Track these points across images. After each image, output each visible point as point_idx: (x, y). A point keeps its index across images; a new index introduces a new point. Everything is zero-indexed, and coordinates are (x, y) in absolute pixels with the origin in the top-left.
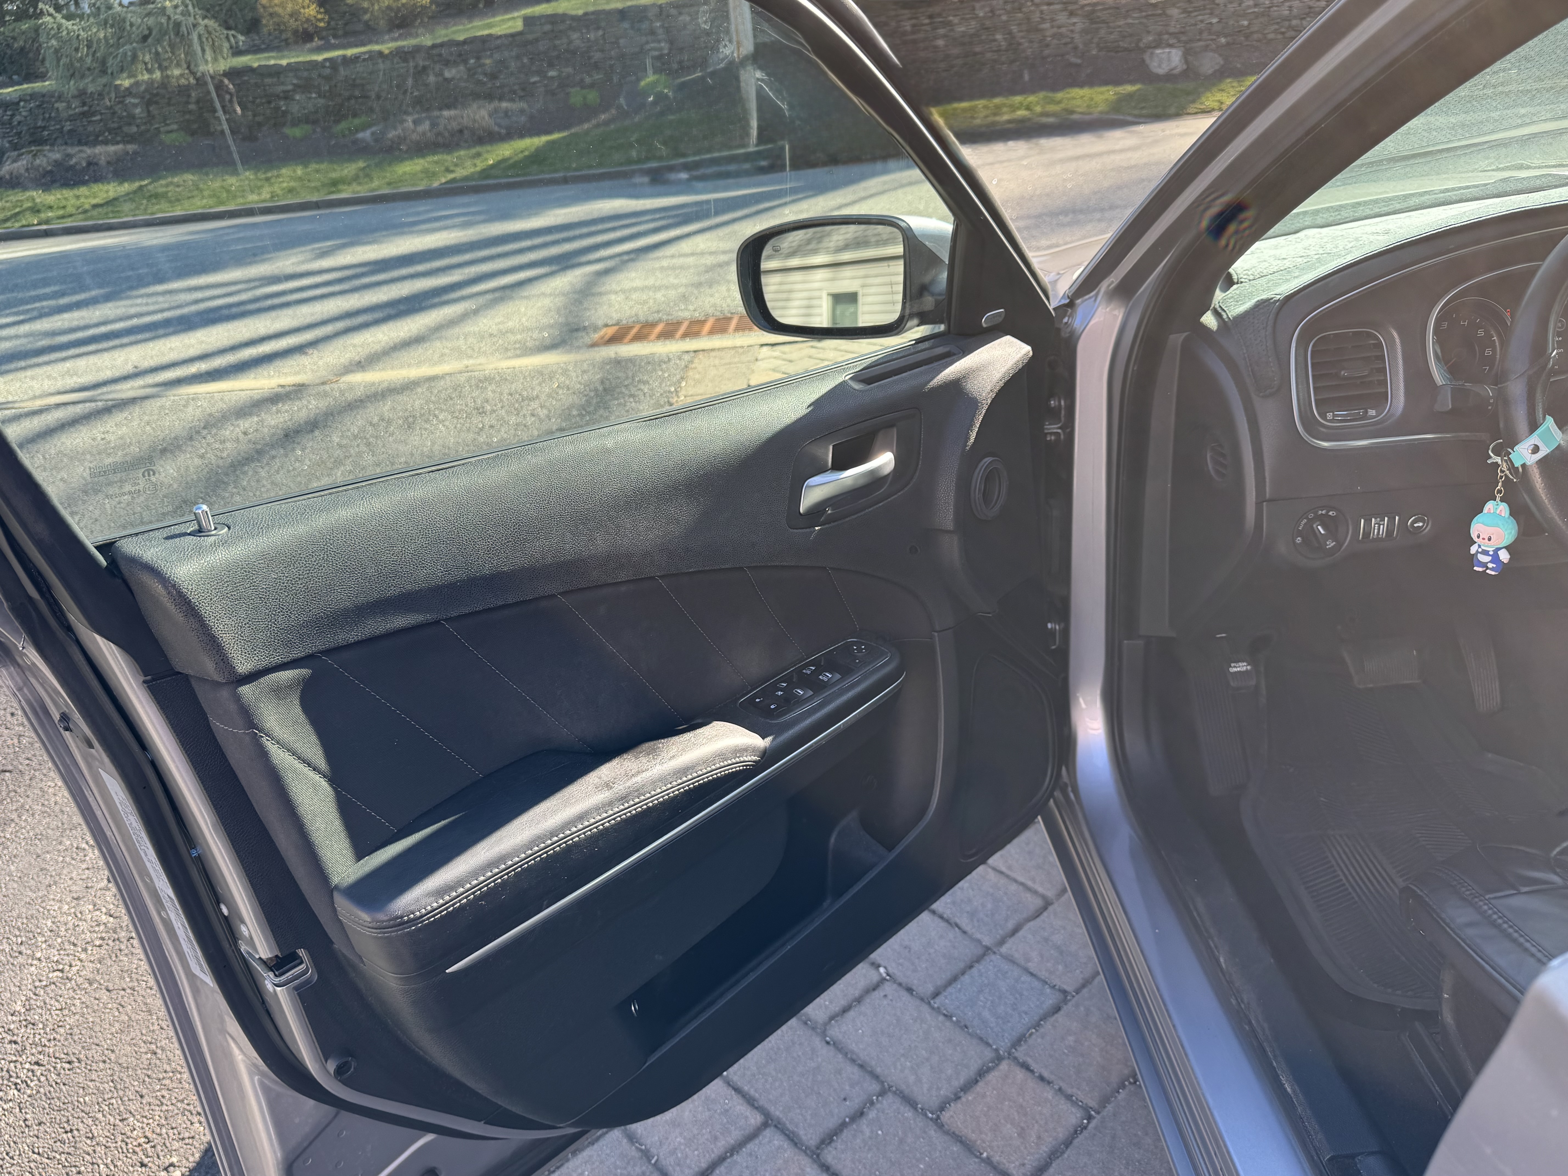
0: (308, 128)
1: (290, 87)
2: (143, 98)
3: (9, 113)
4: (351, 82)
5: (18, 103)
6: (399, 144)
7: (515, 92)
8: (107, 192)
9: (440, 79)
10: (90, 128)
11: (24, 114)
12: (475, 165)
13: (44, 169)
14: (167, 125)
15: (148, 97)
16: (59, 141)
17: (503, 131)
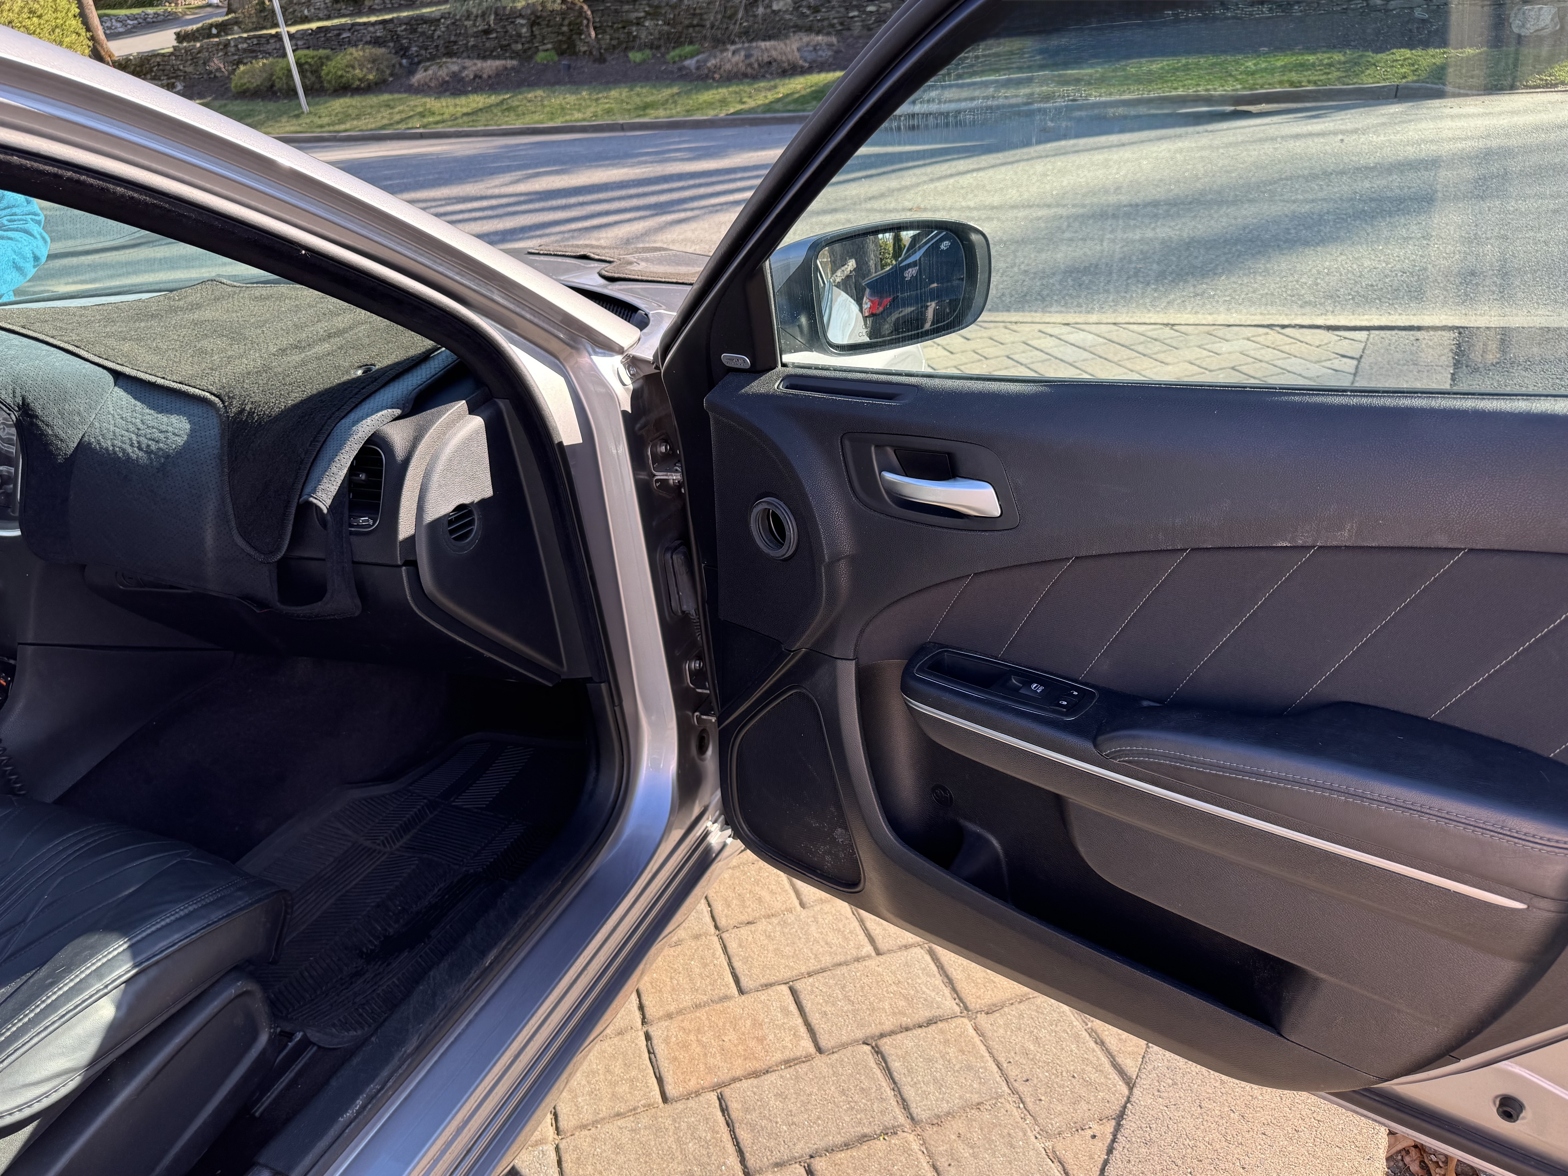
0: (648, 52)
1: (642, 14)
2: (529, 19)
3: (433, 28)
4: (692, 11)
5: (439, 20)
6: (715, 72)
7: (832, 26)
8: (478, 103)
9: (769, 11)
10: (488, 45)
11: (443, 29)
12: (766, 97)
13: (443, 79)
14: (544, 44)
15: (533, 18)
16: (465, 54)
17: (807, 65)
